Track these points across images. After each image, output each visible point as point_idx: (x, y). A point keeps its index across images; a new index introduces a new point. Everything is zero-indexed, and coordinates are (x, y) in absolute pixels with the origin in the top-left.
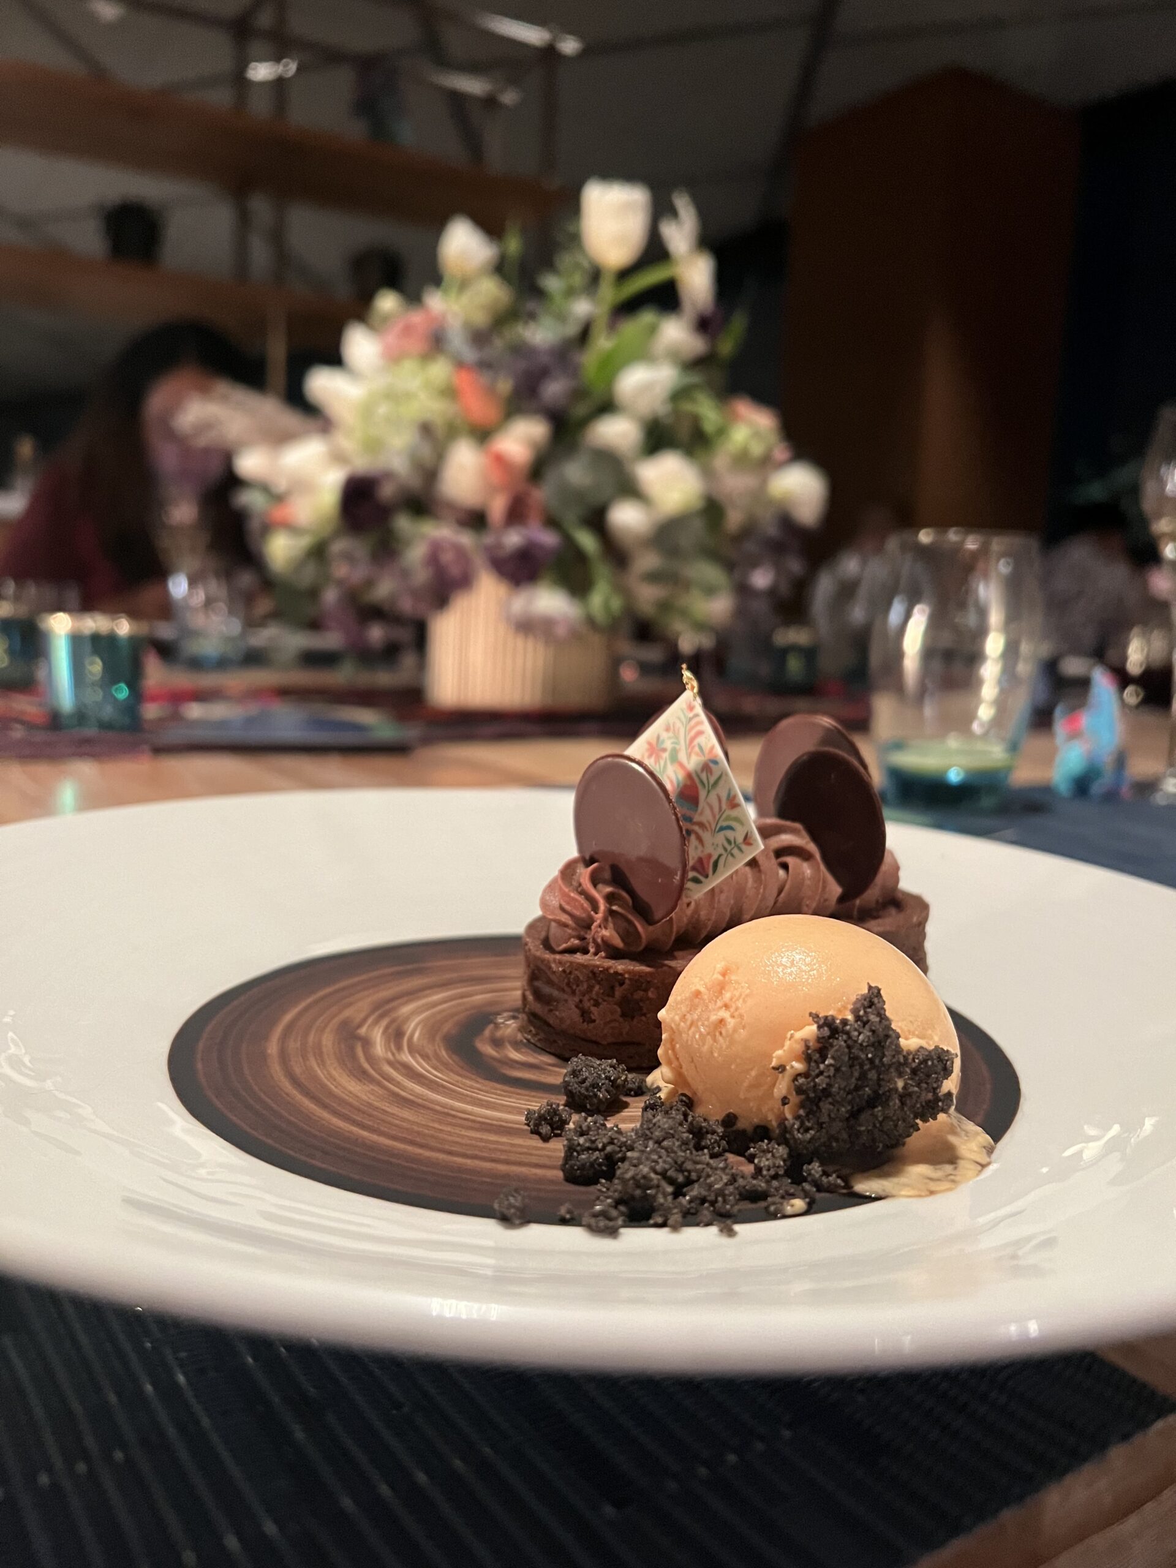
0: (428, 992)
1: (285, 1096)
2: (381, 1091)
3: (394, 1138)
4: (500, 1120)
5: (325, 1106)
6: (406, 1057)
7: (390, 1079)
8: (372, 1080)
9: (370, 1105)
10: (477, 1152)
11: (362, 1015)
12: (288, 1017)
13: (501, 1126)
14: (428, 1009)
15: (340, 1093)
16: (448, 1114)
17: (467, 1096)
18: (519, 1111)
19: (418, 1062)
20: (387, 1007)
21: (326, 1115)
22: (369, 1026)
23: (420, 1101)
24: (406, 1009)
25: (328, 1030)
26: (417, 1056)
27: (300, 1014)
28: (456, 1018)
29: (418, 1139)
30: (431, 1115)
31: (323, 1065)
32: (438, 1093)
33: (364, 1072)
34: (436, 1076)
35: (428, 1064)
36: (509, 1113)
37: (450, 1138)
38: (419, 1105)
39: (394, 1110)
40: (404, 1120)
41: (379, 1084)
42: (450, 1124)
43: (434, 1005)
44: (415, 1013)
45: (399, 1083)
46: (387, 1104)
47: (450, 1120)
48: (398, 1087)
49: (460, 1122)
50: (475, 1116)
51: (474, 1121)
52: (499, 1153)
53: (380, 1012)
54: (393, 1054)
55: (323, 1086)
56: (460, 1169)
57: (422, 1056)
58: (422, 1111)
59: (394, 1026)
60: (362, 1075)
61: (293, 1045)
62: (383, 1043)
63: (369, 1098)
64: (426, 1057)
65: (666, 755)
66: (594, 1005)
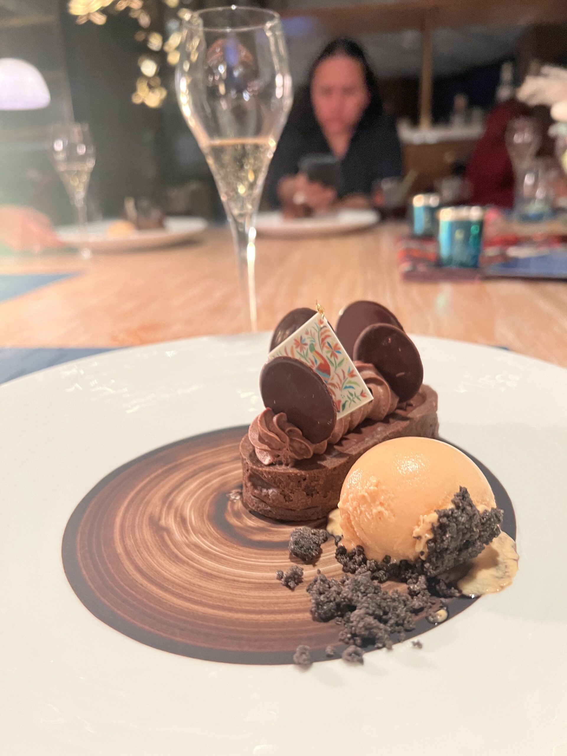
0: (187, 483)
1: (140, 586)
2: (191, 570)
3: (212, 607)
4: (263, 578)
5: (166, 590)
6: (194, 538)
7: (193, 559)
8: (184, 562)
9: (190, 583)
10: (262, 608)
11: (158, 510)
12: (118, 520)
13: (265, 583)
14: (191, 497)
15: (169, 575)
16: (234, 581)
17: (238, 563)
18: (271, 569)
19: (202, 542)
20: (170, 499)
21: (168, 596)
22: (165, 519)
23: (214, 573)
24: (180, 499)
25: (144, 526)
26: (200, 536)
27: (124, 517)
28: (209, 501)
29: (226, 605)
30: (225, 583)
31: (152, 556)
32: (223, 564)
33: (177, 556)
34: (216, 550)
35: (208, 541)
36: (266, 571)
37: (243, 600)
38: (216, 577)
39: (203, 583)
40: (213, 591)
41: (188, 564)
42: (238, 588)
43: (193, 492)
44: (185, 500)
45: (198, 561)
46: (199, 580)
47: (236, 584)
48: (199, 565)
49: (243, 585)
50: (249, 578)
51: (250, 583)
52: (273, 606)
53: (167, 505)
54: (186, 538)
55: (158, 573)
56: (257, 624)
57: (201, 535)
58: (219, 581)
59: (178, 515)
60: (176, 559)
61: (130, 543)
62: (178, 530)
63: (187, 577)
64: (204, 535)
65: (307, 347)
66: (291, 493)
